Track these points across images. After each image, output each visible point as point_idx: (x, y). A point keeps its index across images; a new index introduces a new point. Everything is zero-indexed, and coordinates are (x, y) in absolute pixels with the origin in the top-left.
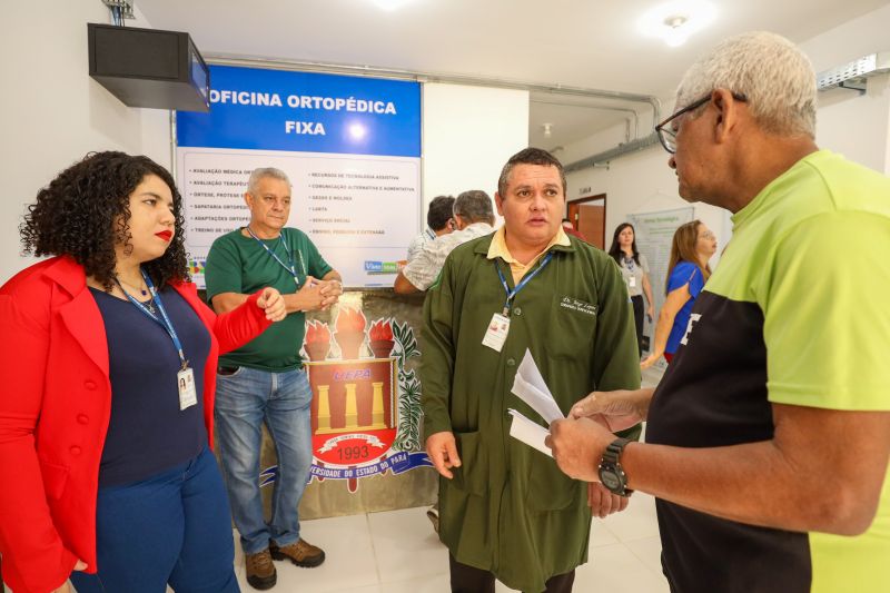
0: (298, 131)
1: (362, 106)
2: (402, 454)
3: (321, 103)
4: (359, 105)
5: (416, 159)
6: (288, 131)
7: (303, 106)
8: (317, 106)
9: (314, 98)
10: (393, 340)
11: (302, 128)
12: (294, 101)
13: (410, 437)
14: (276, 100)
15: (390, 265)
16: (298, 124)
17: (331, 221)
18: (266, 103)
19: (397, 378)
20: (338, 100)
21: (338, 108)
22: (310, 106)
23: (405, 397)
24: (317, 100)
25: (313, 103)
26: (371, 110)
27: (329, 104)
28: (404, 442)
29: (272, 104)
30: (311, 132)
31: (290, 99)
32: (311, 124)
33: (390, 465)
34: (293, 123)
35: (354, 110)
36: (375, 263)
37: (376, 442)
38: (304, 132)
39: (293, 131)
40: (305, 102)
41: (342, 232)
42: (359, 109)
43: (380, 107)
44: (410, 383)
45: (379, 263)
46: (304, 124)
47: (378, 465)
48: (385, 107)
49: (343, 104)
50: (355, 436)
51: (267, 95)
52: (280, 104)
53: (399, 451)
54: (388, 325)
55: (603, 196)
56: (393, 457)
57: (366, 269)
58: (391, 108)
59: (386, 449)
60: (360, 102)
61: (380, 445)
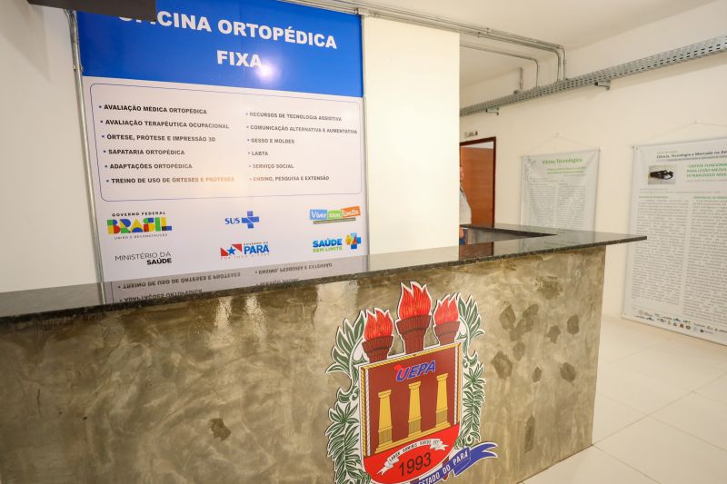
0: (232, 63)
1: (302, 38)
2: (463, 451)
3: (257, 30)
4: (298, 37)
5: (359, 100)
6: (220, 62)
7: (236, 33)
8: (253, 35)
9: (248, 25)
10: (459, 320)
11: (237, 59)
12: (225, 27)
13: (472, 430)
14: (204, 24)
15: (336, 212)
16: (232, 54)
17: (273, 166)
18: (193, 26)
19: (461, 366)
20: (275, 29)
21: (275, 38)
22: (244, 34)
23: (468, 386)
24: (253, 27)
25: (247, 30)
26: (311, 43)
27: (265, 32)
28: (466, 437)
29: (200, 28)
30: (246, 64)
31: (221, 23)
32: (246, 55)
33: (452, 466)
34: (226, 53)
35: (293, 41)
36: (320, 212)
37: (438, 445)
38: (239, 64)
39: (226, 62)
40: (238, 28)
41: (287, 179)
42: (299, 41)
43: (320, 40)
44: (474, 368)
45: (324, 212)
46: (238, 54)
47: (440, 471)
48: (325, 41)
49: (281, 34)
50: (418, 444)
51: (193, 17)
52: (209, 29)
53: (461, 449)
54: (453, 302)
55: (493, 139)
56: (455, 457)
57: (311, 218)
58: (331, 42)
59: (448, 450)
60: (299, 33)
61: (443, 447)
